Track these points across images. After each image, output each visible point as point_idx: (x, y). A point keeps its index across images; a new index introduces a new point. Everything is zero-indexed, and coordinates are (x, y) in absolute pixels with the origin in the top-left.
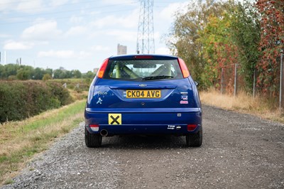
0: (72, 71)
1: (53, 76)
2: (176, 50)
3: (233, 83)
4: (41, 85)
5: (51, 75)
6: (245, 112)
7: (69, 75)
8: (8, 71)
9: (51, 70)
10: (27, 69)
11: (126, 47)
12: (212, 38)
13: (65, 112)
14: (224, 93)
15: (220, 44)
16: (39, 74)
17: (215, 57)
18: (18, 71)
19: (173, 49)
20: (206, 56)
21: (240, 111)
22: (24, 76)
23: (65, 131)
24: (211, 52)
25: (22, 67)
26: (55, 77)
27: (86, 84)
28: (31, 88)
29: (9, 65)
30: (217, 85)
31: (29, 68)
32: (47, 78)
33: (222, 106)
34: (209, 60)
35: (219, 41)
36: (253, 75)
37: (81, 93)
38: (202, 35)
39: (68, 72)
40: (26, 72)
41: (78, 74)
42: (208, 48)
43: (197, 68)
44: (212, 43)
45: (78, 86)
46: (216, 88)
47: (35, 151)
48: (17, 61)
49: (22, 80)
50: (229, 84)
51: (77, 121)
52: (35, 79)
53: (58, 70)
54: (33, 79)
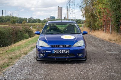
0: (36, 19)
1: (27, 21)
2: (84, 11)
3: (110, 28)
4: (19, 28)
5: (26, 21)
6: (114, 42)
7: (35, 21)
8: (7, 19)
9: (27, 19)
10: (15, 19)
11: (62, 8)
12: (100, 6)
13: (28, 42)
14: (105, 32)
15: (104, 9)
16: (21, 21)
17: (102, 14)
18: (11, 19)
19: (83, 10)
20: (98, 14)
21: (112, 42)
22: (13, 22)
23: (25, 54)
24: (100, 12)
25: (13, 17)
26: (28, 22)
27: (42, 26)
28: (14, 30)
29: (7, 16)
30: (102, 28)
31: (16, 18)
32: (25, 23)
33: (104, 39)
34: (99, 16)
35: (103, 7)
36: (118, 24)
37: (39, 30)
38: (96, 4)
39: (34, 20)
40: (15, 20)
41: (39, 21)
42: (99, 10)
43: (94, 19)
44: (100, 8)
45: (38, 27)
46: (102, 29)
47: (8, 65)
48: (11, 14)
49: (13, 23)
50: (108, 28)
51: (32, 48)
52: (19, 23)
53: (29, 19)
54: (18, 23)
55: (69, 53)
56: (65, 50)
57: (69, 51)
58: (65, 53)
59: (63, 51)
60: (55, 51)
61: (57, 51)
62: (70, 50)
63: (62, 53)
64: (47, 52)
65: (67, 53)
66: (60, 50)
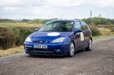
55: (47, 48)
56: (43, 46)
57: (47, 47)
58: (44, 48)
59: (42, 46)
60: (35, 46)
61: (37, 46)
62: (48, 45)
63: (41, 48)
64: (29, 46)
65: (45, 48)
66: (40, 46)
